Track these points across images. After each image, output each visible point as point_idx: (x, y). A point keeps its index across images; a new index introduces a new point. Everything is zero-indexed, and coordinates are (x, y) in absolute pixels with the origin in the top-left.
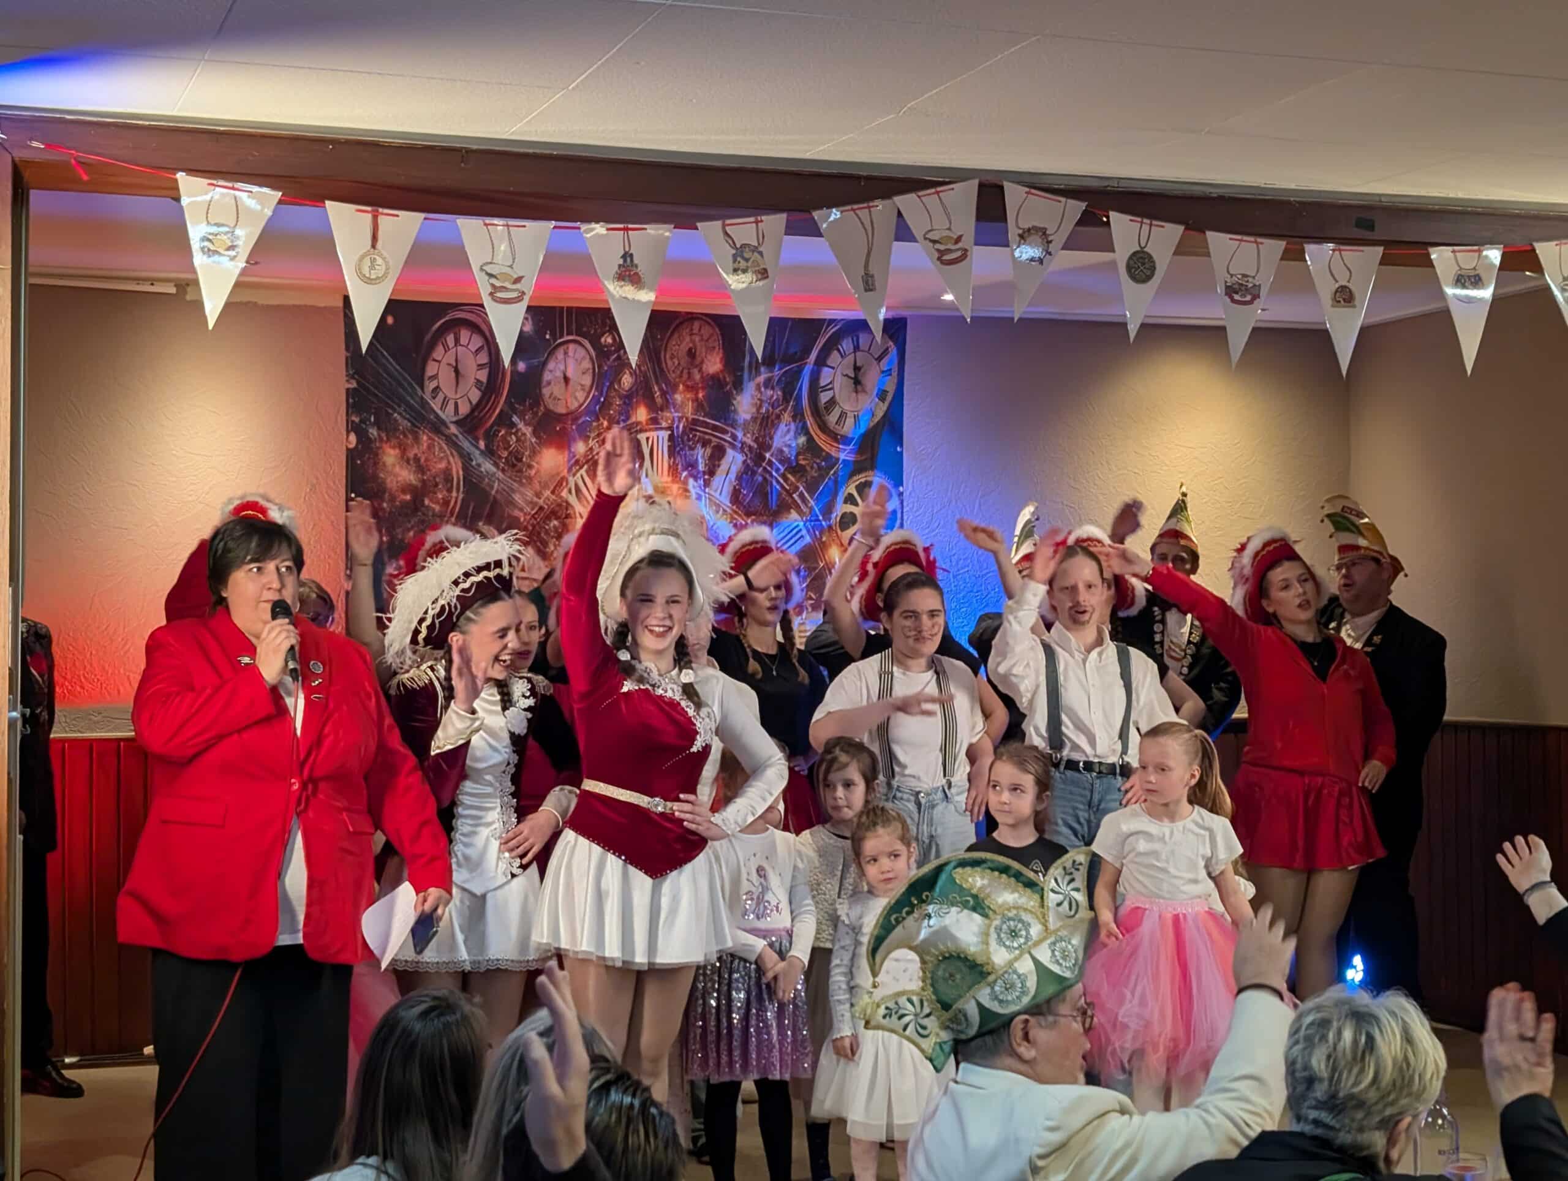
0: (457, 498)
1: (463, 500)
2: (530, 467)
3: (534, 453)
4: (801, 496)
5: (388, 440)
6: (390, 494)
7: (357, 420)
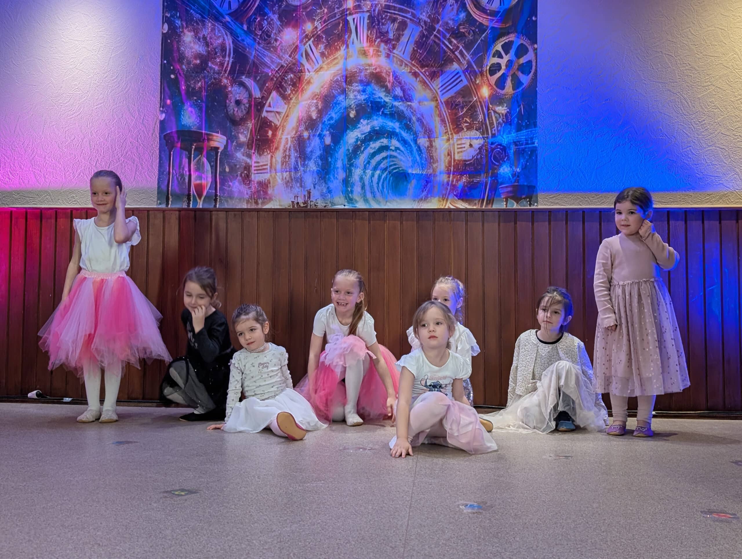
0: (228, 61)
1: (233, 62)
2: (276, 40)
3: (280, 31)
4: (461, 53)
5: (187, 27)
6: (187, 60)
7: (169, 15)
